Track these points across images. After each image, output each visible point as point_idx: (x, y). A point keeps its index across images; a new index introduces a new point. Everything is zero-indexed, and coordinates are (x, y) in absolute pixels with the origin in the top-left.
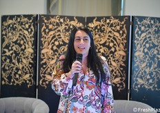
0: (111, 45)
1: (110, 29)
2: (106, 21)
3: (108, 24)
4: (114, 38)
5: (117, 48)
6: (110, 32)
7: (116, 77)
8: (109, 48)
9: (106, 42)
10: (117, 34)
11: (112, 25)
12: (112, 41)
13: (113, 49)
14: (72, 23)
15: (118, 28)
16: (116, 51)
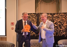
0: (62, 22)
1: (61, 17)
2: (60, 14)
3: (61, 15)
4: (63, 20)
5: (64, 23)
6: (61, 18)
7: (64, 32)
8: (61, 23)
9: (60, 21)
10: (64, 18)
11: (62, 16)
12: (62, 21)
13: (63, 23)
14: (48, 15)
15: (64, 16)
16: (63, 24)
